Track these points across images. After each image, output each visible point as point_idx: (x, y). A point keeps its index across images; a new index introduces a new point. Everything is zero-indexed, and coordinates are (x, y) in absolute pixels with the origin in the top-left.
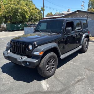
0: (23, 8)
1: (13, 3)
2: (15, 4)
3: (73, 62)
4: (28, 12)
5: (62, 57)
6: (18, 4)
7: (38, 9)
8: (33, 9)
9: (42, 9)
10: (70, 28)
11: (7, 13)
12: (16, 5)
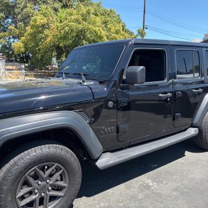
0: (94, 29)
1: (73, 17)
2: (77, 21)
3: (153, 181)
4: (105, 38)
5: (105, 160)
6: (85, 20)
7: (131, 34)
8: (117, 32)
9: (139, 33)
10: (142, 67)
11: (61, 38)
12: (80, 23)
